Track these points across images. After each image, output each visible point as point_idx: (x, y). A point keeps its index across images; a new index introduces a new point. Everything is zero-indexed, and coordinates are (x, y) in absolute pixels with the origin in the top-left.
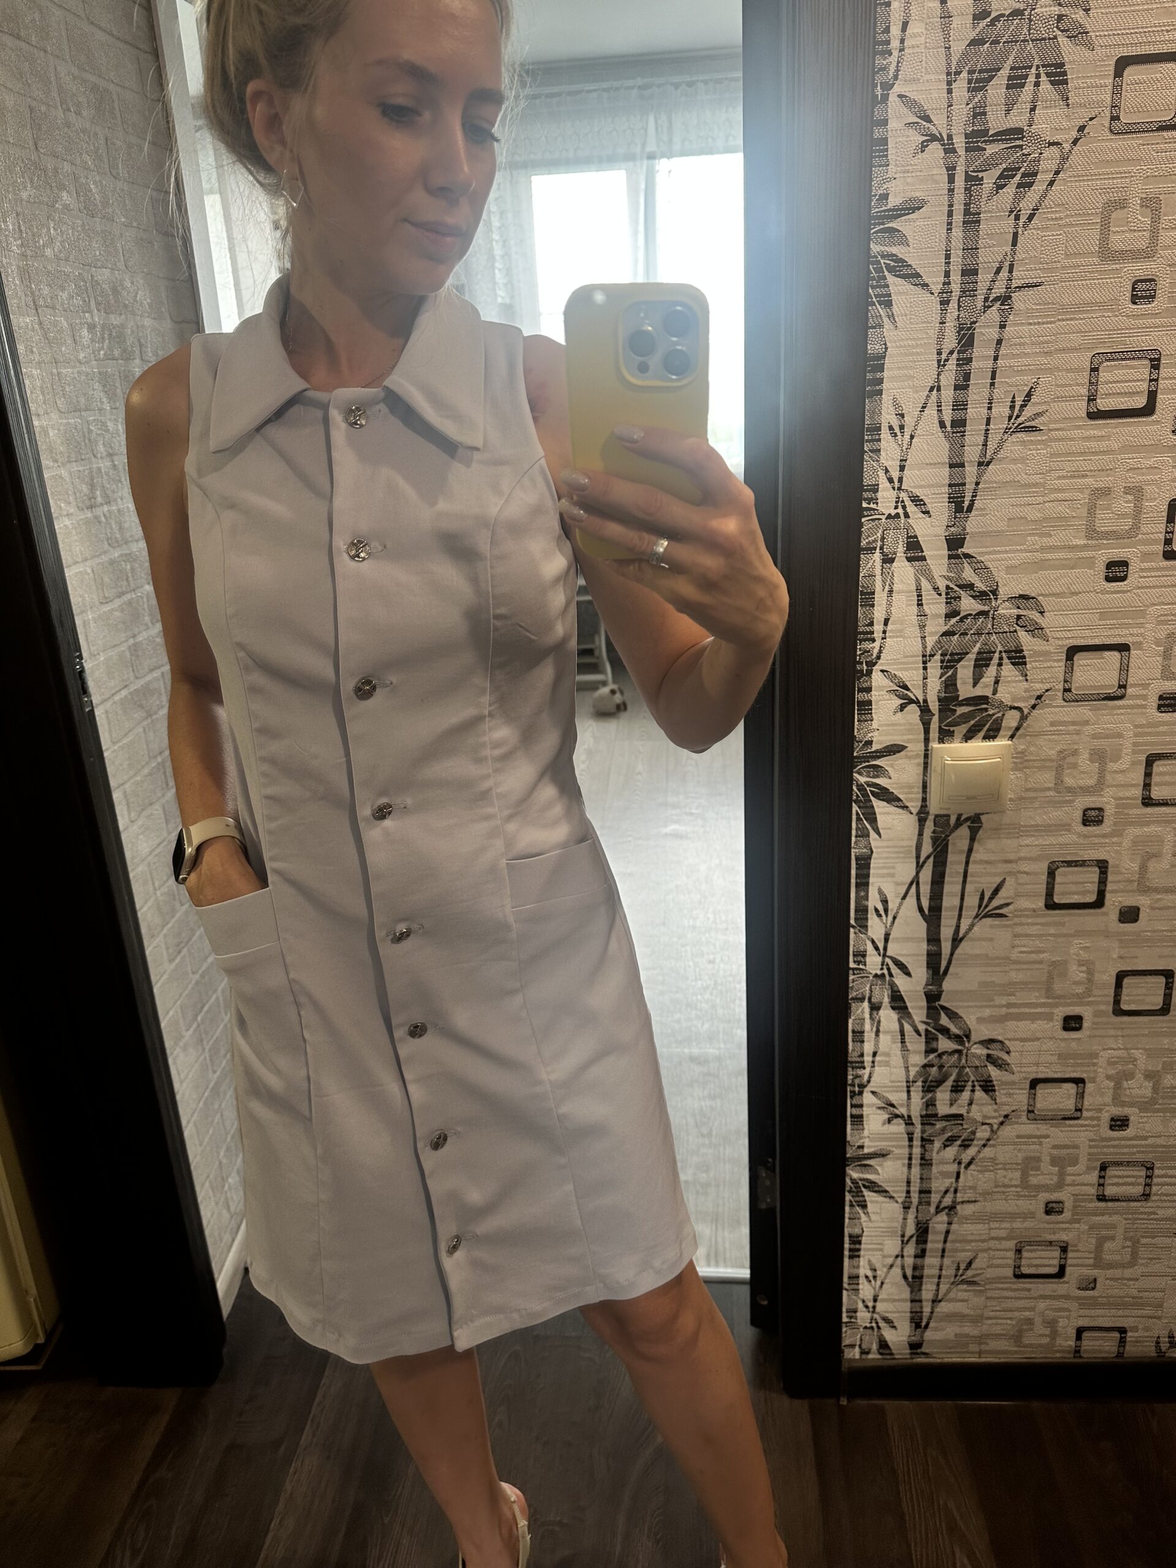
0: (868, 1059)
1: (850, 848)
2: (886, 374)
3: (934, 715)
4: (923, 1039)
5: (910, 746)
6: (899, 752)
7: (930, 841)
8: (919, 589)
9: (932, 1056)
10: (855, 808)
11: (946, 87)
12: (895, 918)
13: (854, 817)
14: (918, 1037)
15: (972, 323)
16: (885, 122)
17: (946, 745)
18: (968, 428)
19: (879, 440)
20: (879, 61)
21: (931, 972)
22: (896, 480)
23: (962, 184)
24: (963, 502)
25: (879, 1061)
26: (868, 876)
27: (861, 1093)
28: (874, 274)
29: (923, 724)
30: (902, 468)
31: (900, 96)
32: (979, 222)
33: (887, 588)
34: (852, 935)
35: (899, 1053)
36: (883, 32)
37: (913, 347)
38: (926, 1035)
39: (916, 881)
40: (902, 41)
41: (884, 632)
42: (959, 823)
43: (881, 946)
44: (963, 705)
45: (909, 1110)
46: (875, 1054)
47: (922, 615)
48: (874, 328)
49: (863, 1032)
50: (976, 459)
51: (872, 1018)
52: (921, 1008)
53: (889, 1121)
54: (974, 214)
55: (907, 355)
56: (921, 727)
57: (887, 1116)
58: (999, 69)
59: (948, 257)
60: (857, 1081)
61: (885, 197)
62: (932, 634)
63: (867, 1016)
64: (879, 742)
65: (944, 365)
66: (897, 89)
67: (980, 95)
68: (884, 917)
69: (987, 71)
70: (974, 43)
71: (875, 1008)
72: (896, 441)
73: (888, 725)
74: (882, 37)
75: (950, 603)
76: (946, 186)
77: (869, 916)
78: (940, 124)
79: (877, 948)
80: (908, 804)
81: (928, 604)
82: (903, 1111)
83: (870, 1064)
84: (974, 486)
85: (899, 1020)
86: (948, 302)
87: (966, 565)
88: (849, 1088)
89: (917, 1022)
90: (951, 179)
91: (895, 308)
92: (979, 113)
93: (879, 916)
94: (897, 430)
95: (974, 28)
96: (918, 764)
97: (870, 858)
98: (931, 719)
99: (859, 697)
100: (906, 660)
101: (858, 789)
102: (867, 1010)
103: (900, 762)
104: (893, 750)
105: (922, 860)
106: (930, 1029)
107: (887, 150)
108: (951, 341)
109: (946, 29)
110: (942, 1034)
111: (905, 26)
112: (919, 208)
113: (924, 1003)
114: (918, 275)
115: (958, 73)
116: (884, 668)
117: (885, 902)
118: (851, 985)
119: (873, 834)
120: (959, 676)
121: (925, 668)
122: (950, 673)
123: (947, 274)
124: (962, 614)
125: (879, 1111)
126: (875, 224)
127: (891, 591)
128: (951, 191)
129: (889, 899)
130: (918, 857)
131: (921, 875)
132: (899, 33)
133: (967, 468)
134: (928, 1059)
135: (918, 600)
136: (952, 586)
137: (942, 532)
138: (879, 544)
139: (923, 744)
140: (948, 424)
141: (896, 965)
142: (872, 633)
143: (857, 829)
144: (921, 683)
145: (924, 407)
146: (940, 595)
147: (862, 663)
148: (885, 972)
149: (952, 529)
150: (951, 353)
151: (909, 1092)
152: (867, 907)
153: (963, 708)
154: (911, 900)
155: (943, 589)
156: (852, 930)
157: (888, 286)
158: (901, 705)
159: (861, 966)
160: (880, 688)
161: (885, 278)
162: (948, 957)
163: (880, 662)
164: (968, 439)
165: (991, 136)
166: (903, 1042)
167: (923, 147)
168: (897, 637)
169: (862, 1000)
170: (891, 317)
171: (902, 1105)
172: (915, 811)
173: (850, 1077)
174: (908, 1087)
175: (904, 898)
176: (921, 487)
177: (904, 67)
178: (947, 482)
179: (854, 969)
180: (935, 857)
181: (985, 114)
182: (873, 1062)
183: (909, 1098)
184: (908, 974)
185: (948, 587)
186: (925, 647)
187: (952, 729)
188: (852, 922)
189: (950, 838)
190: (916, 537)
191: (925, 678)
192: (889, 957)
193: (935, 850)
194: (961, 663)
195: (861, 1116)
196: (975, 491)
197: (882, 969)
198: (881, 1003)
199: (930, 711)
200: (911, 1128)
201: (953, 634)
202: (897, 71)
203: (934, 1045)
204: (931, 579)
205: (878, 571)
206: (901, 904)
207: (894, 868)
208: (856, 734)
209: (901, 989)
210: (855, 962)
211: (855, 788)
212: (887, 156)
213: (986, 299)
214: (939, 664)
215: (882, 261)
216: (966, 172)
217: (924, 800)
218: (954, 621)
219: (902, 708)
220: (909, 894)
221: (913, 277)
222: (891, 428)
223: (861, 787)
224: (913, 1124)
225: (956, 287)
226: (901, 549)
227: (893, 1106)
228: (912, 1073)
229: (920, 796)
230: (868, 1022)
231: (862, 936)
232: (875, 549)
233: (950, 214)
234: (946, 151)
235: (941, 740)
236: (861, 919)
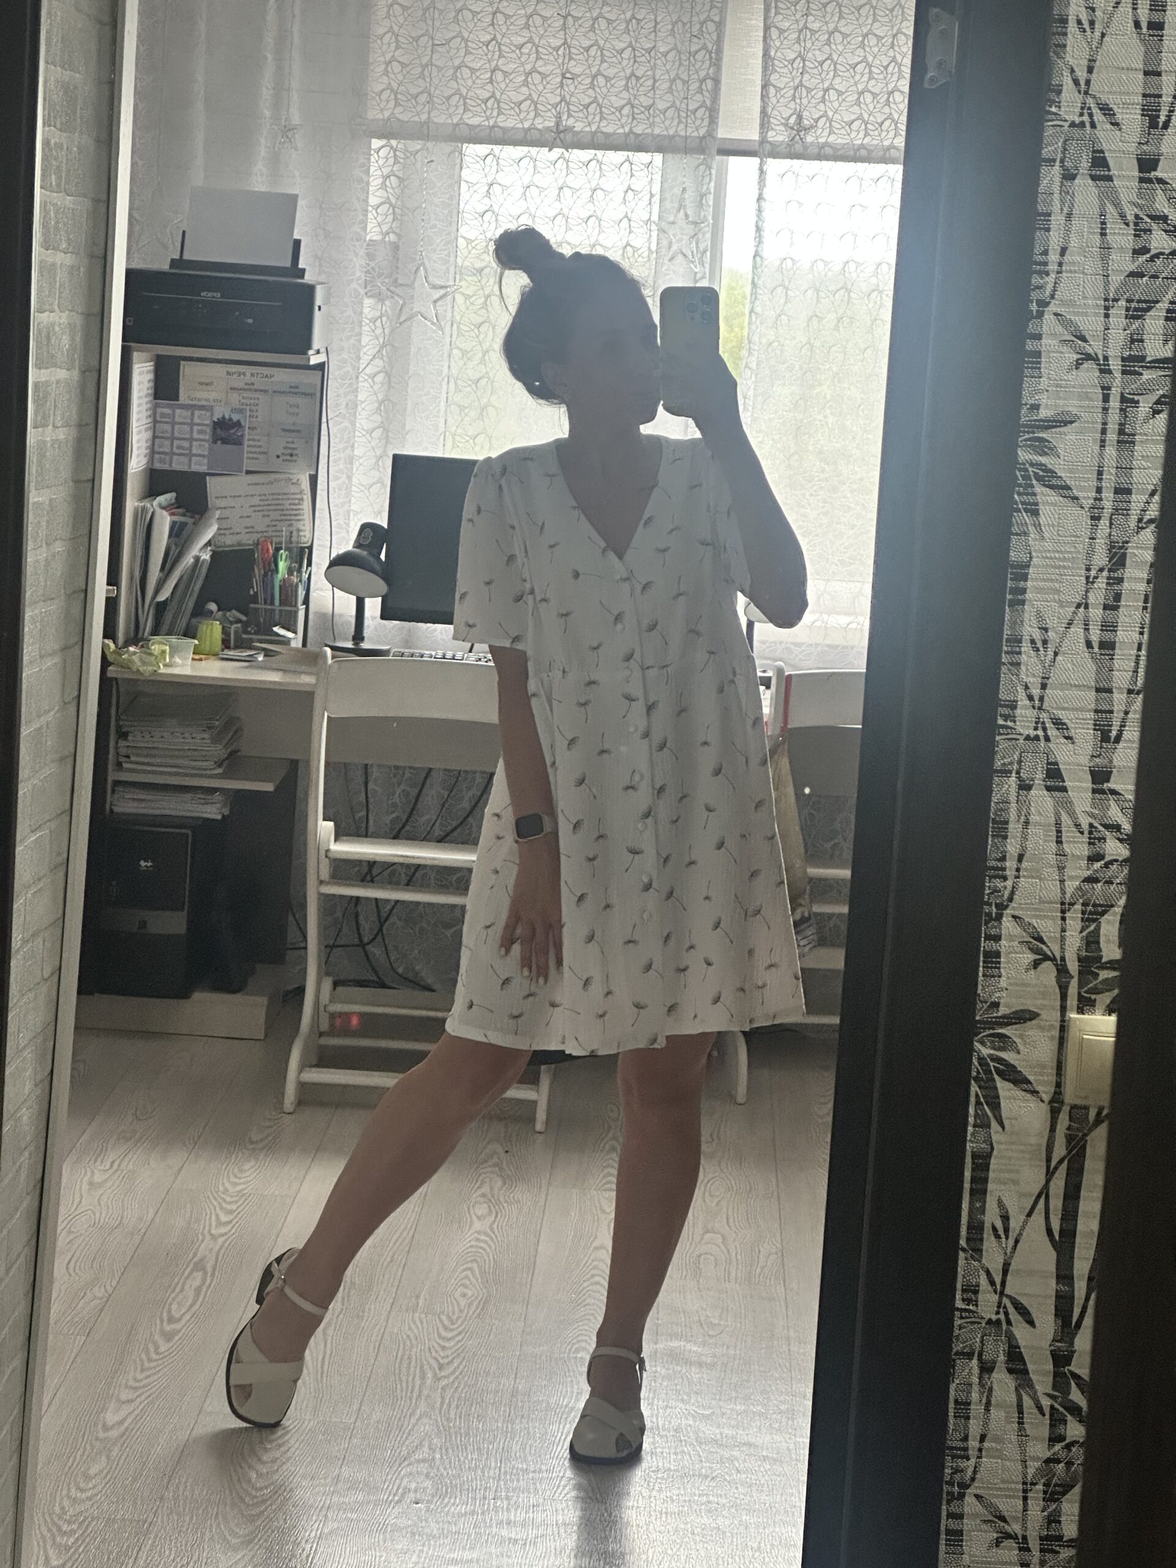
0: (973, 1444)
1: (965, 1141)
2: (1029, 584)
3: (1072, 977)
4: (1047, 1420)
5: (1044, 1014)
6: (1031, 1019)
7: (1064, 1140)
8: (1058, 824)
9: (1058, 1447)
10: (974, 1088)
11: (1102, 311)
12: (1017, 1241)
13: (973, 1099)
14: (1040, 1416)
15: (1124, 542)
16: (1039, 337)
17: (1086, 1017)
18: (1117, 651)
19: (1020, 653)
20: (1036, 280)
21: (1060, 1322)
22: (1036, 698)
23: (1117, 405)
24: (1110, 731)
25: (988, 1449)
26: (985, 1180)
27: (961, 1496)
28: (1021, 481)
29: (1060, 987)
30: (1044, 686)
31: (1056, 314)
32: (1133, 443)
33: (1023, 819)
34: (961, 1262)
35: (1014, 1438)
36: (1041, 254)
37: (1060, 559)
38: (1051, 1415)
39: (1044, 1193)
40: (1060, 264)
41: (1018, 870)
42: (1098, 1121)
43: (998, 1280)
44: (1107, 968)
45: (1025, 1528)
46: (983, 1438)
47: (1061, 854)
48: (1017, 534)
49: (969, 1404)
50: (1126, 685)
51: (981, 1384)
52: (1045, 1374)
53: (998, 1543)
54: (1129, 435)
55: (1055, 567)
56: (1057, 990)
57: (995, 1535)
58: (1157, 302)
59: (1100, 473)
60: (957, 1477)
61: (1035, 407)
62: (1072, 878)
63: (976, 1380)
64: (1007, 1006)
65: (1093, 583)
66: (1053, 308)
67: (1137, 324)
68: (1004, 1240)
69: (1145, 301)
70: (1132, 274)
71: (986, 1368)
72: (1038, 656)
73: (1017, 984)
74: (1039, 258)
75: (1094, 844)
76: (1100, 404)
77: (985, 1236)
78: (1095, 347)
79: (992, 1283)
80: (1037, 1089)
81: (1068, 842)
82: (1016, 1528)
83: (976, 1453)
84: (1122, 715)
85: (1016, 1389)
86: (1099, 518)
87: (1112, 803)
88: (945, 1488)
89: (1040, 1394)
90: (1106, 399)
91: (1042, 520)
92: (1136, 340)
93: (998, 1237)
94: (1039, 645)
95: (1133, 261)
96: (1052, 1038)
97: (990, 1156)
98: (1069, 983)
99: (984, 945)
100: (1042, 906)
101: (980, 1065)
102: (976, 1371)
103: (1030, 1033)
104: (1023, 1017)
105: (1053, 1163)
106: (1057, 1406)
107: (1039, 363)
108: (1101, 558)
109: (1105, 259)
110: (1072, 1414)
111: (1063, 251)
112: (1071, 422)
113: (1050, 1367)
114: (1068, 488)
115: (1116, 300)
116: (1016, 913)
117: (1005, 1218)
118: (956, 1332)
119: (994, 1124)
120: (1102, 931)
121: (1063, 919)
122: (1092, 928)
123: (1099, 490)
124: (1107, 858)
125: (984, 1527)
126: (1024, 432)
127: (1027, 823)
128: (1105, 410)
129: (1011, 1213)
130: (1049, 1160)
131: (1052, 1184)
132: (1058, 256)
133: (1116, 695)
134: (1052, 1451)
135: (1057, 837)
136: (1096, 824)
137: (1085, 760)
138: (1015, 766)
139: (1059, 1014)
140: (1096, 645)
141: (1016, 1308)
142: (1004, 869)
143: (976, 1116)
144: (1058, 935)
145: (1069, 624)
146: (1082, 833)
147: (990, 905)
148: (1002, 1317)
149: (1097, 760)
150: (1101, 570)
151: (1025, 1499)
152: (983, 1223)
153: (1106, 972)
154: (1038, 1218)
155: (1085, 827)
156: (961, 1255)
157: (1035, 494)
158: (1035, 961)
159: (971, 1307)
160: (1011, 938)
161: (1032, 486)
162: (1082, 1301)
163: (1013, 904)
164: (1116, 664)
165: (1150, 362)
166: (1021, 1423)
167: (1078, 364)
168: (1033, 877)
169: (969, 1356)
170: (1037, 526)
171: (1015, 1518)
172: (1046, 1098)
173: (948, 1471)
174: (1025, 1491)
175: (1029, 1215)
176: (1064, 709)
177: (1061, 287)
178: (1093, 706)
179: (962, 1310)
180: (1069, 1162)
181: (1142, 341)
182: (980, 1450)
183: (1025, 1510)
184: (1031, 1323)
185: (1091, 825)
186: (1063, 892)
187: (1093, 997)
188: (963, 1243)
189: (1088, 1138)
190: (1056, 764)
191: (1063, 930)
192: (1009, 1297)
193: (1069, 1153)
194: (1106, 916)
195: (960, 1533)
196: (1124, 720)
197: (998, 1313)
198: (994, 1362)
199: (1067, 971)
200: (1026, 1556)
201: (1096, 880)
202: (1055, 290)
203: (1061, 1430)
204: (1072, 814)
205: (1013, 798)
206: (1025, 1223)
207: (1018, 1172)
208: (979, 991)
209: (1022, 1343)
210: (963, 1300)
211: (975, 1061)
212: (1040, 368)
213: (1140, 520)
214: (1080, 915)
215: (1030, 469)
216: (1122, 394)
217: (1058, 1085)
218: (1097, 865)
219: (1036, 964)
220: (1036, 1211)
221: (1063, 489)
222: (1033, 642)
223: (982, 1060)
224: (1028, 1550)
225: (1108, 505)
226: (1040, 776)
227: (1003, 1519)
228: (1031, 1471)
229: (1054, 1079)
230: (976, 1388)
231: (976, 1263)
232: (1011, 772)
233: (1104, 431)
234: (1102, 371)
235: (1080, 1011)
236: (974, 1240)
